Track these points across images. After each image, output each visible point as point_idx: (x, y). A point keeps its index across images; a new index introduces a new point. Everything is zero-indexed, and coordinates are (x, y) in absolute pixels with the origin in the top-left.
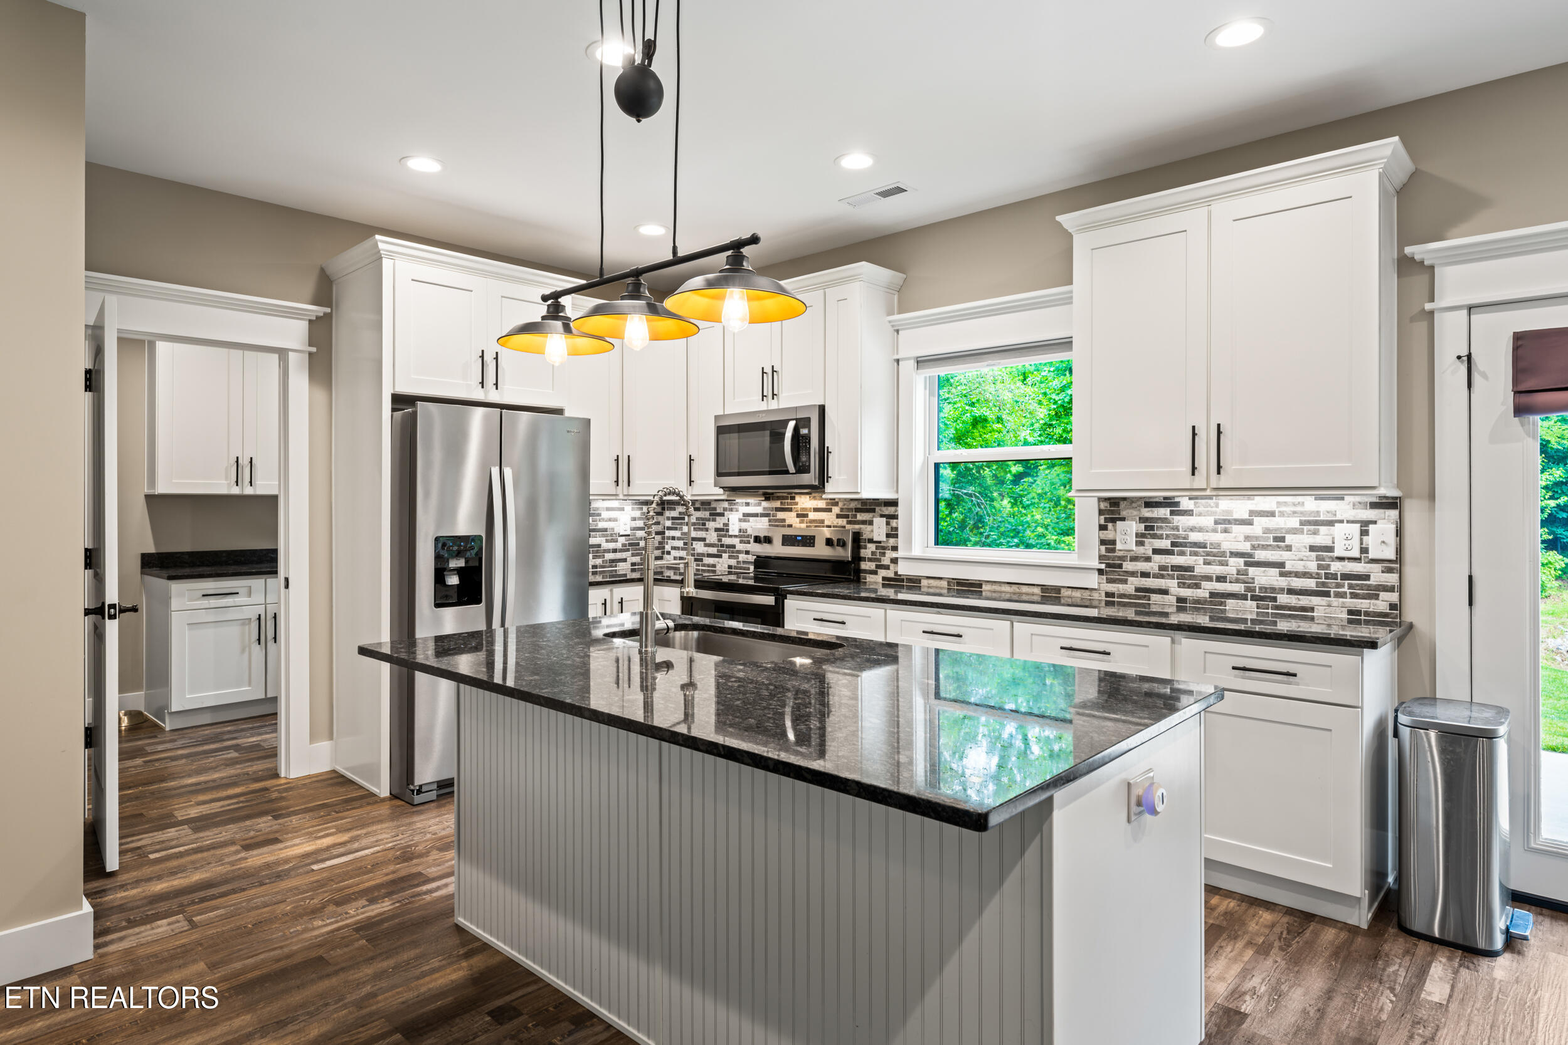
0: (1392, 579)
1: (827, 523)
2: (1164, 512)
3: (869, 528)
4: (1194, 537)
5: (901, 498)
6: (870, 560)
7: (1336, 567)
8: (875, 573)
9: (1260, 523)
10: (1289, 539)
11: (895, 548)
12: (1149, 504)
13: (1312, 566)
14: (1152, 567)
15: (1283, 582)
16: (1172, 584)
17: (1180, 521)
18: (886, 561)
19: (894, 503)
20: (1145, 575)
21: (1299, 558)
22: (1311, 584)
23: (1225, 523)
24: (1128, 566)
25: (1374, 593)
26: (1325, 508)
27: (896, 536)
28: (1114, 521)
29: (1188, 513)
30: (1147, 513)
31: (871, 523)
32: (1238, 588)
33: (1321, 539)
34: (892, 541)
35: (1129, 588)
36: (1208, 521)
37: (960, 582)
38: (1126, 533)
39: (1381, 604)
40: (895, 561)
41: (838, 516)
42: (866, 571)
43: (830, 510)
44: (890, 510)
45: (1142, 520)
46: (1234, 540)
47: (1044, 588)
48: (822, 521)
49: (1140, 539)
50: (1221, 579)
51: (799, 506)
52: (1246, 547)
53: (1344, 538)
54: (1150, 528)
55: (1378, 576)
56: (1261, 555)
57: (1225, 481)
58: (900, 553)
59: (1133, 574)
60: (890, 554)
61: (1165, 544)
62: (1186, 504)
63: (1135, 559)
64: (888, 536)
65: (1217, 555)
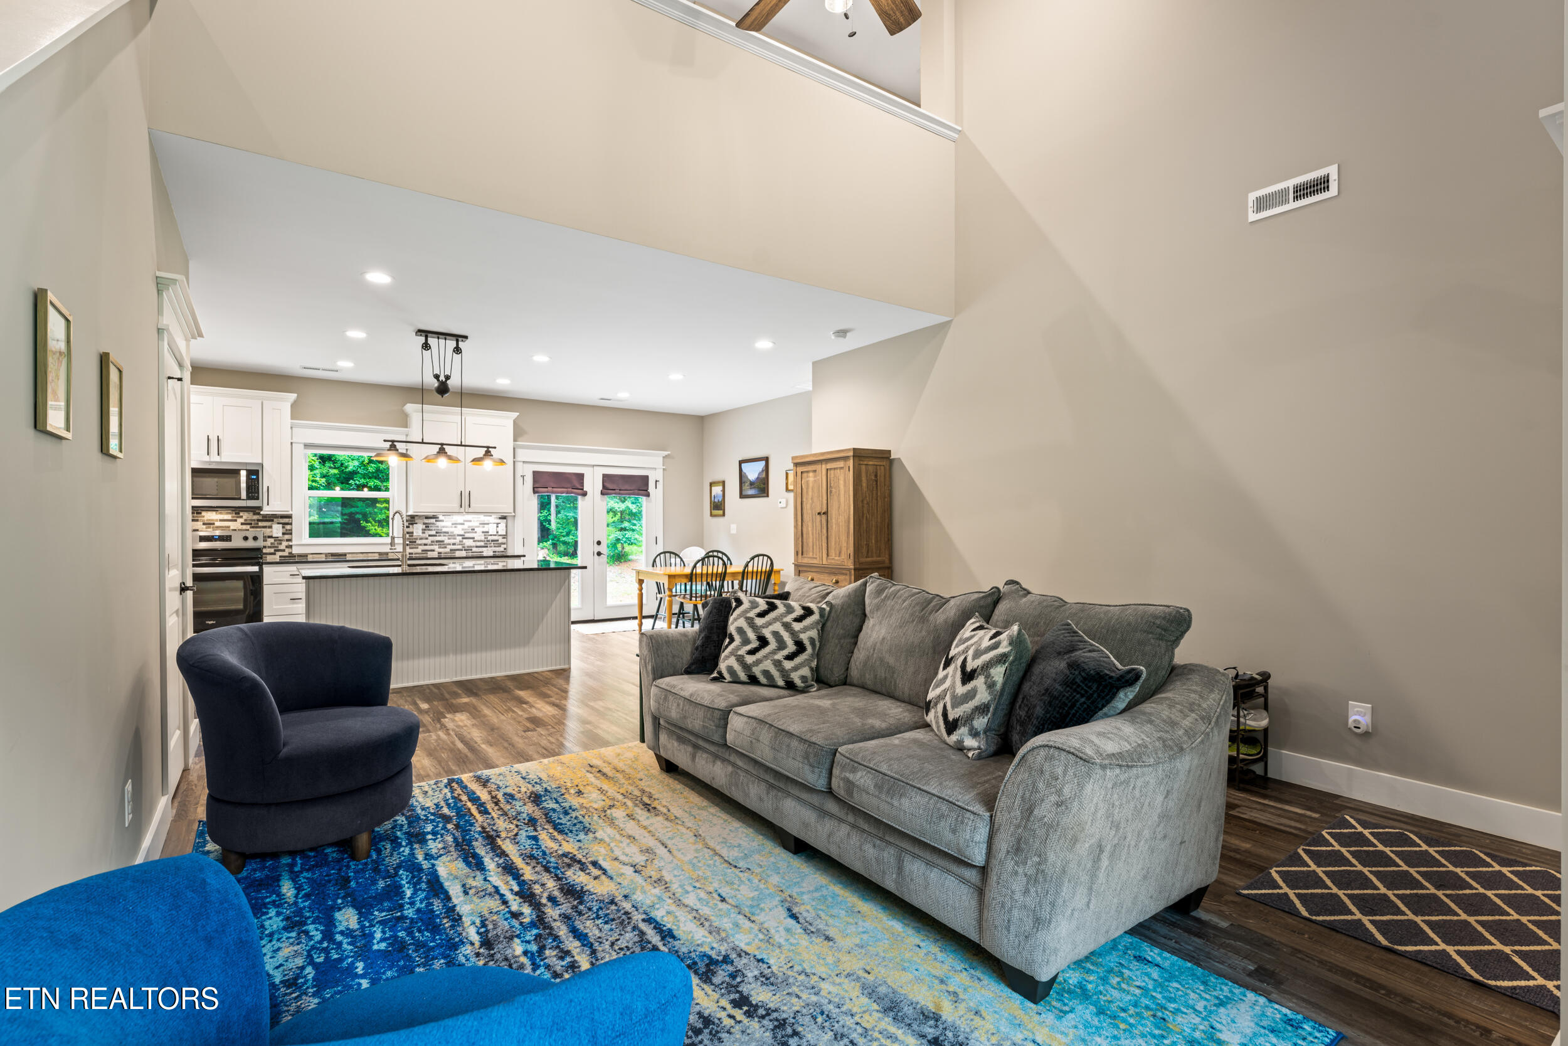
0: (504, 541)
1: (232, 528)
2: (433, 521)
3: (269, 530)
4: (444, 530)
5: (294, 513)
6: (269, 547)
7: (490, 538)
8: (274, 554)
9: (467, 524)
10: (476, 529)
11: (290, 540)
12: (427, 518)
13: (483, 538)
14: (428, 541)
15: (475, 544)
16: (436, 548)
17: (438, 524)
18: (282, 547)
19: (290, 517)
20: (425, 545)
21: (479, 536)
22: (482, 544)
23: (455, 524)
24: (418, 542)
25: (499, 545)
26: (486, 519)
27: (291, 534)
28: (412, 524)
29: (442, 521)
30: (426, 521)
31: (270, 527)
32: (460, 547)
33: (485, 529)
34: (287, 537)
35: (419, 550)
36: (449, 524)
37: (333, 555)
38: (418, 529)
39: (501, 549)
40: (290, 547)
41: (242, 524)
42: (266, 554)
43: (236, 521)
44: (286, 520)
45: (424, 524)
46: (459, 530)
47: (380, 554)
48: (229, 527)
49: (424, 531)
50: (454, 544)
51: (205, 518)
52: (462, 533)
53: (492, 529)
54: (427, 527)
55: (501, 540)
56: (467, 535)
57: (471, 510)
58: (294, 543)
59: (420, 545)
60: (285, 544)
61: (433, 533)
62: (441, 517)
63: (421, 539)
64: (283, 534)
65: (452, 536)
